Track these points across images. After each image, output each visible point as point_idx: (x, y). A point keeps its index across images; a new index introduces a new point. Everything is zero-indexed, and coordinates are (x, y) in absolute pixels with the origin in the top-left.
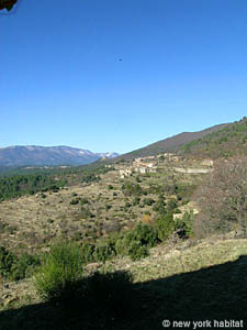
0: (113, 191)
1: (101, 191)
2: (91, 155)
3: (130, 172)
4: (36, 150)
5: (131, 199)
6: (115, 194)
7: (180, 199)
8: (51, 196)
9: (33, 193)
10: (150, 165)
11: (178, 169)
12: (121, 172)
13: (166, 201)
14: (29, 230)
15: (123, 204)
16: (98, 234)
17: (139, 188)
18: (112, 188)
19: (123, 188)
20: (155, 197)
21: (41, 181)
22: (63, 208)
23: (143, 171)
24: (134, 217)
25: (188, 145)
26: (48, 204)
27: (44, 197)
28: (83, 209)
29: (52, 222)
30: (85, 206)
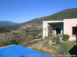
0: (22, 32)
1: (20, 32)
2: (14, 23)
3: (26, 27)
5: (27, 33)
6: (23, 32)
7: (38, 33)
8: (8, 33)
10: (30, 26)
11: (37, 27)
12: (24, 27)
13: (35, 33)
15: (25, 34)
16: (20, 41)
17: (28, 31)
18: (22, 31)
19: (25, 31)
20: (32, 33)
22: (11, 36)
24: (28, 37)
25: (39, 21)
26: (7, 35)
27: (6, 33)
28: (16, 36)
29: (9, 39)
30: (16, 35)
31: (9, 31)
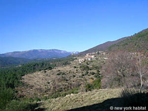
0: (76, 69)
1: (70, 69)
2: (66, 53)
3: (84, 60)
4: (42, 51)
5: (84, 72)
8: (48, 72)
9: (40, 70)
10: (93, 57)
11: (105, 58)
12: (80, 60)
13: (100, 73)
14: (38, 87)
15: (81, 74)
16: (69, 88)
17: (88, 67)
18: (75, 67)
19: (81, 67)
20: (95, 71)
21: (44, 65)
22: (54, 77)
23: (89, 59)
24: (86, 80)
25: (110, 47)
26: (47, 75)
27: (45, 72)
28: (62, 77)
29: (49, 83)
30: (64, 76)
31: (50, 68)
